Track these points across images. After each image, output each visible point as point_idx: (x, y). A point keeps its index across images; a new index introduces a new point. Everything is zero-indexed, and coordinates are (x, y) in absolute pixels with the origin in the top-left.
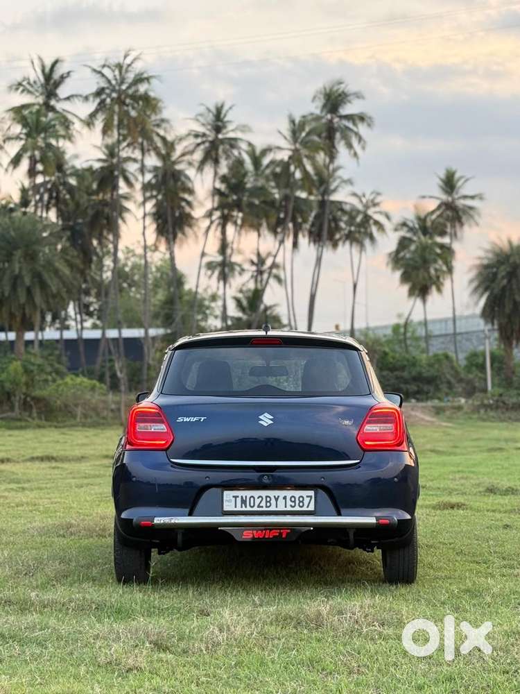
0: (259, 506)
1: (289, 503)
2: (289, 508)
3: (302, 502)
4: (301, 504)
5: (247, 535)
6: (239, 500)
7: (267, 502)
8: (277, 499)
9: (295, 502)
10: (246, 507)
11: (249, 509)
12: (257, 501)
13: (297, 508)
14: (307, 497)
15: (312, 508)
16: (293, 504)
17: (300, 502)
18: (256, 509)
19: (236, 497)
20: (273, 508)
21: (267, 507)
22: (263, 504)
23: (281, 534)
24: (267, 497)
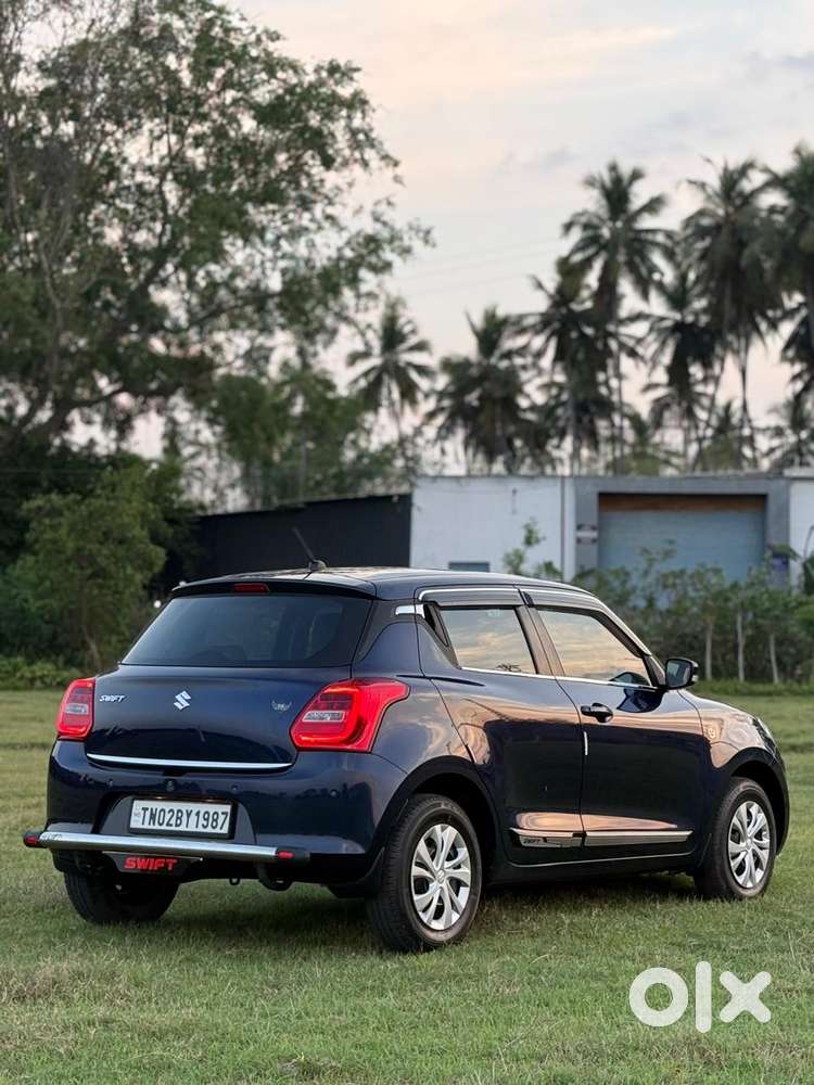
0: (168, 824)
1: (202, 821)
2: (200, 829)
3: (216, 820)
4: (214, 824)
5: (130, 865)
6: (148, 813)
7: (178, 818)
8: (189, 815)
9: (207, 820)
10: (154, 824)
11: (157, 827)
12: (168, 816)
13: (209, 830)
14: (223, 813)
15: (225, 830)
16: (205, 823)
17: (214, 820)
18: (164, 827)
19: (145, 809)
20: (182, 828)
21: (177, 825)
22: (173, 822)
23: (166, 865)
24: (179, 811)
